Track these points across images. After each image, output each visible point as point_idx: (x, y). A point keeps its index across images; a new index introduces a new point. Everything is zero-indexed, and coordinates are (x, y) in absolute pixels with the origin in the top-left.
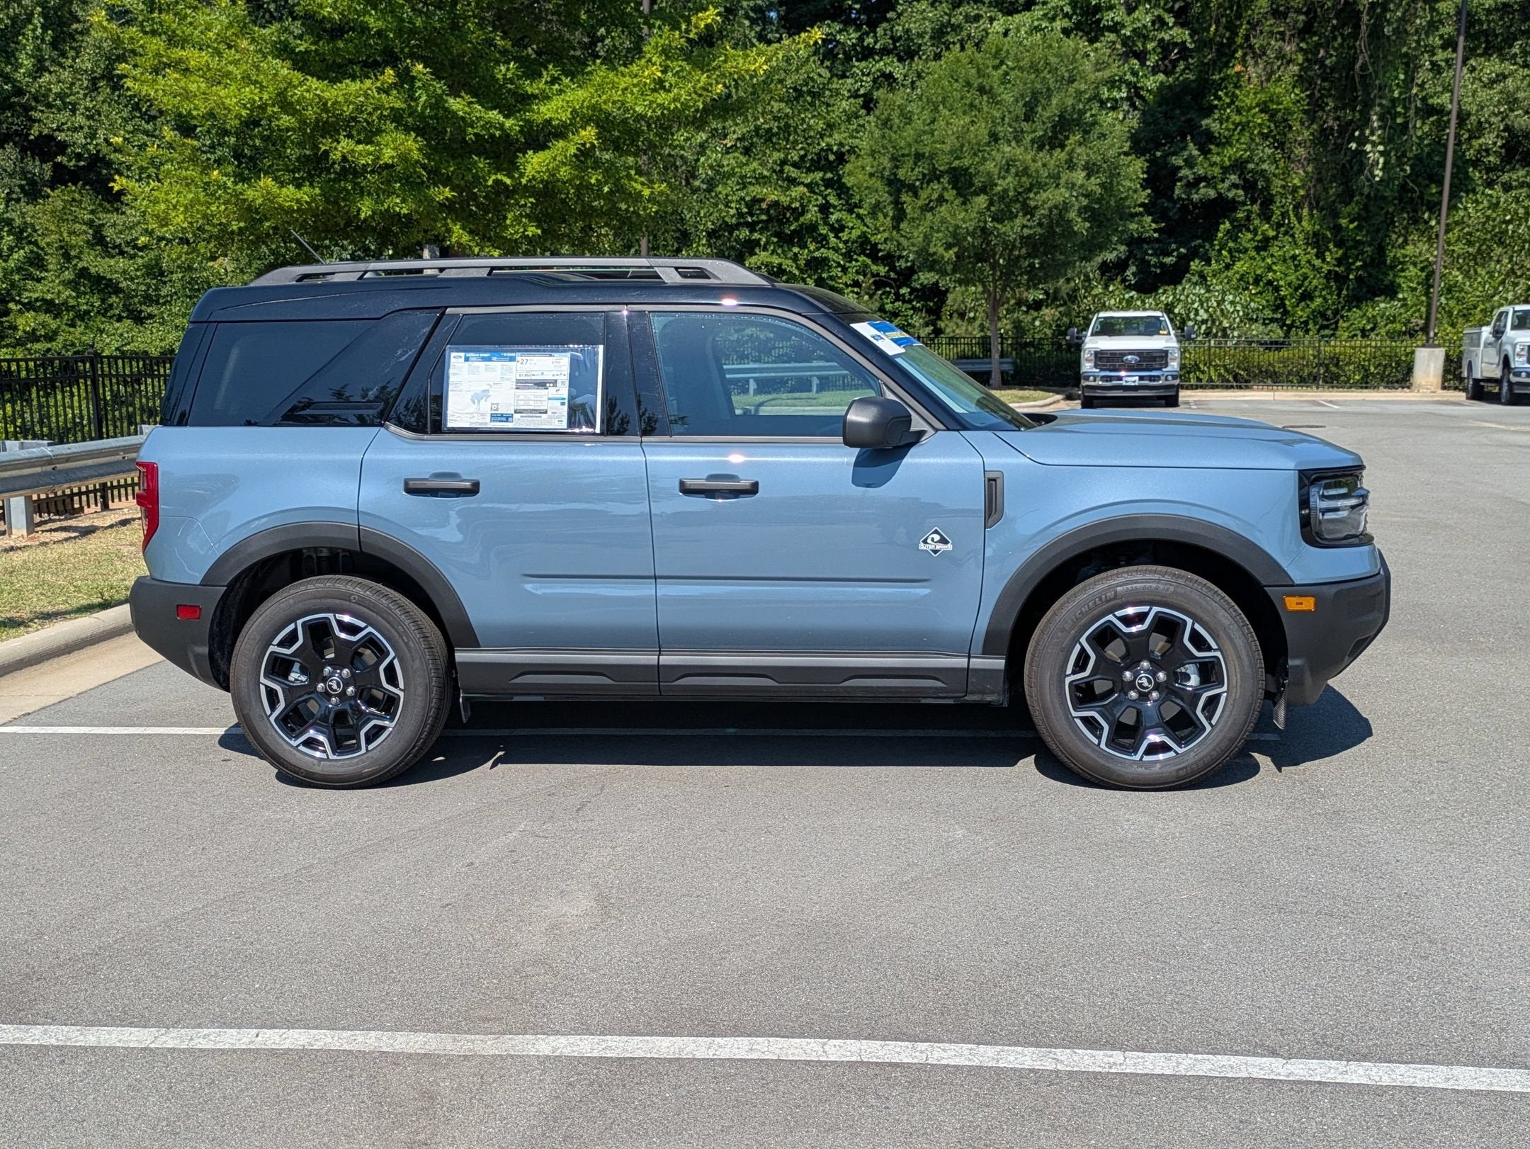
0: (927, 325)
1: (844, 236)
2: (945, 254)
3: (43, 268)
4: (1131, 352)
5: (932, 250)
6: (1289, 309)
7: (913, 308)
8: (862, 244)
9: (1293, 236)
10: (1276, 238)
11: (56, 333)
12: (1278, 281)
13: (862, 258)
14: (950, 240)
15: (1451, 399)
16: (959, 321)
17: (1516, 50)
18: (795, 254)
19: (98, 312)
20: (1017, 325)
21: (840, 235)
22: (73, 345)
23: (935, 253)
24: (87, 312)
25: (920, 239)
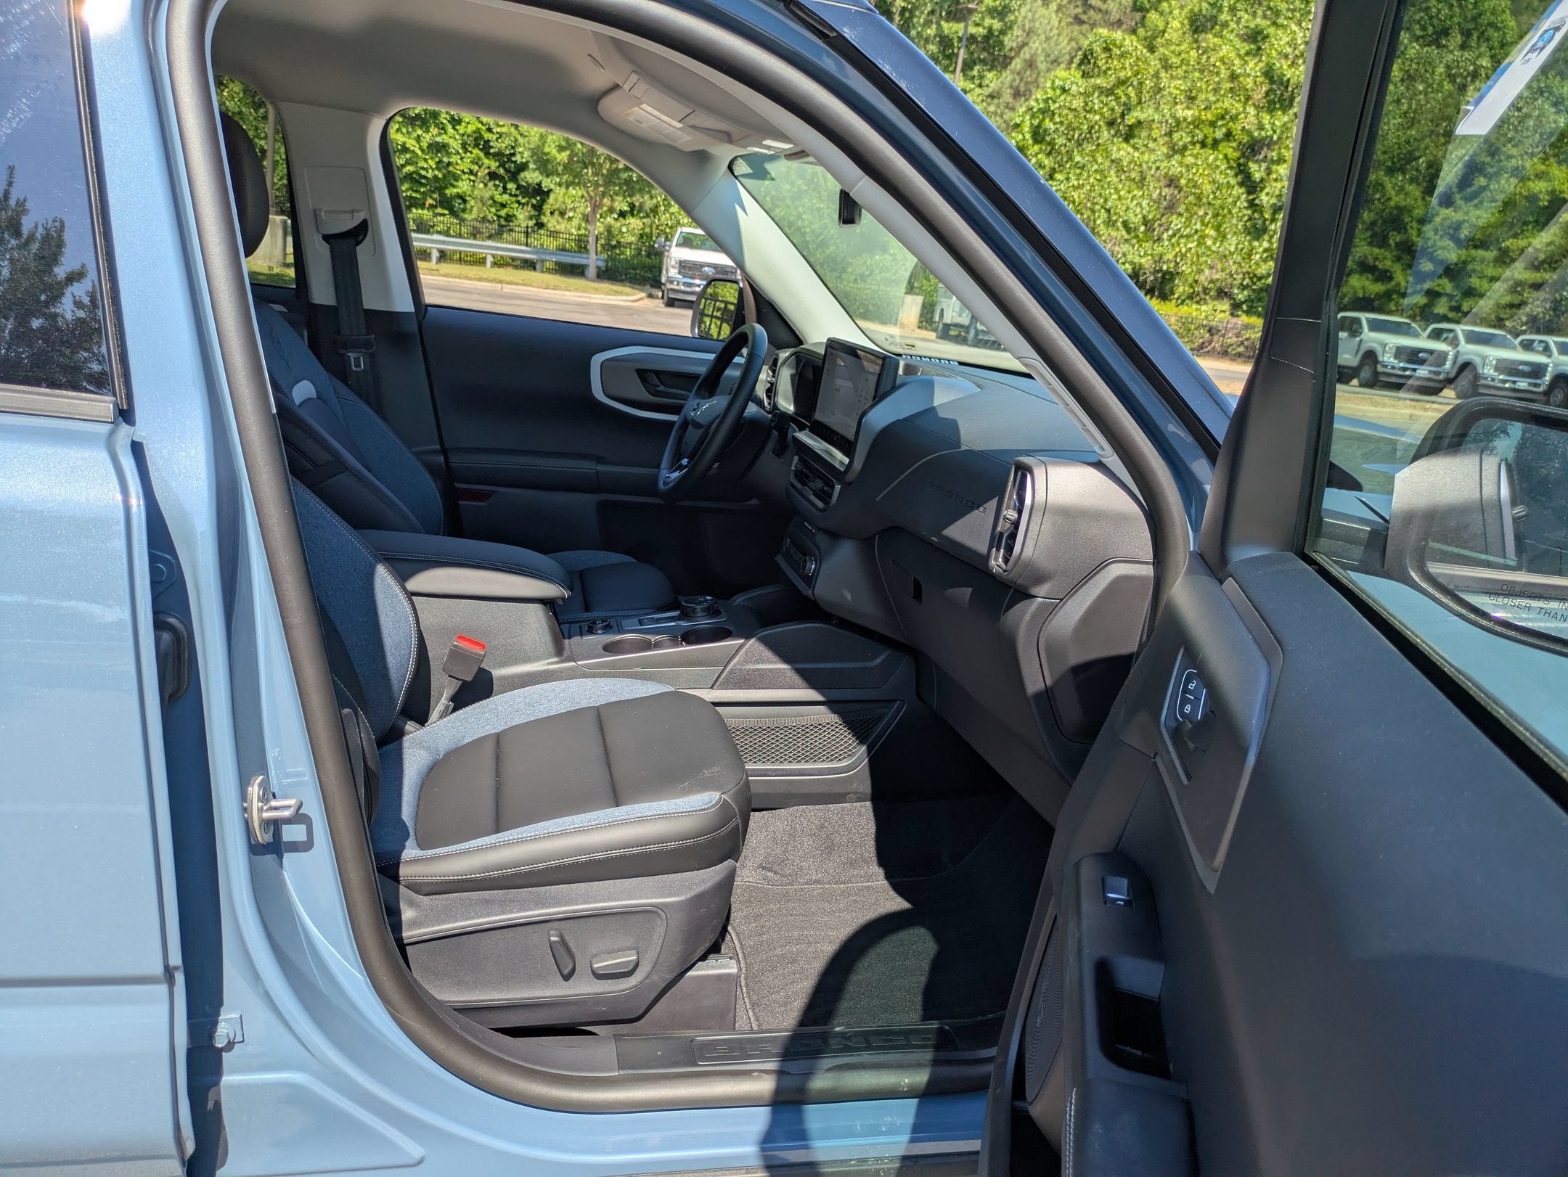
0: (531, 218)
1: (461, 129)
2: (558, 155)
4: (709, 265)
5: (547, 150)
6: (812, 251)
7: (518, 202)
8: (476, 139)
9: (819, 192)
10: (806, 191)
12: (804, 227)
13: (476, 151)
14: (563, 143)
15: (926, 337)
16: (560, 219)
17: (975, 73)
18: (419, 136)
20: (609, 229)
21: (458, 127)
23: (548, 153)
25: (537, 139)
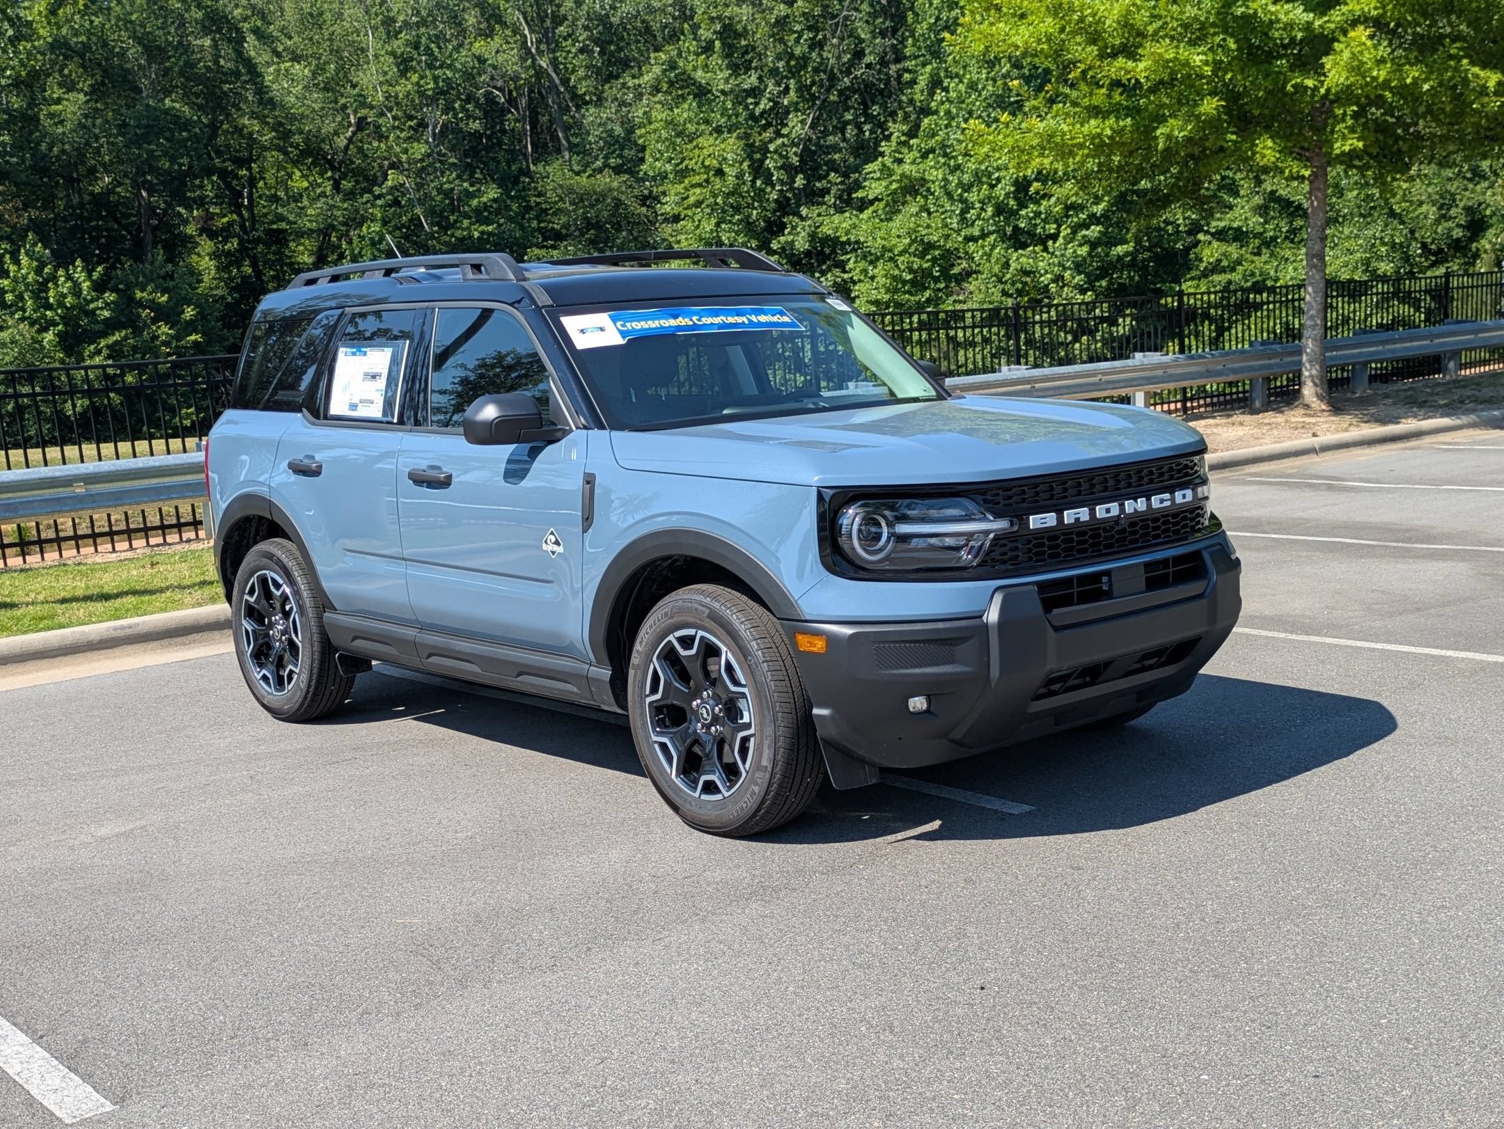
3: (1236, 194)
11: (1239, 262)
19: (1286, 238)
22: (1253, 274)
24: (1274, 239)
